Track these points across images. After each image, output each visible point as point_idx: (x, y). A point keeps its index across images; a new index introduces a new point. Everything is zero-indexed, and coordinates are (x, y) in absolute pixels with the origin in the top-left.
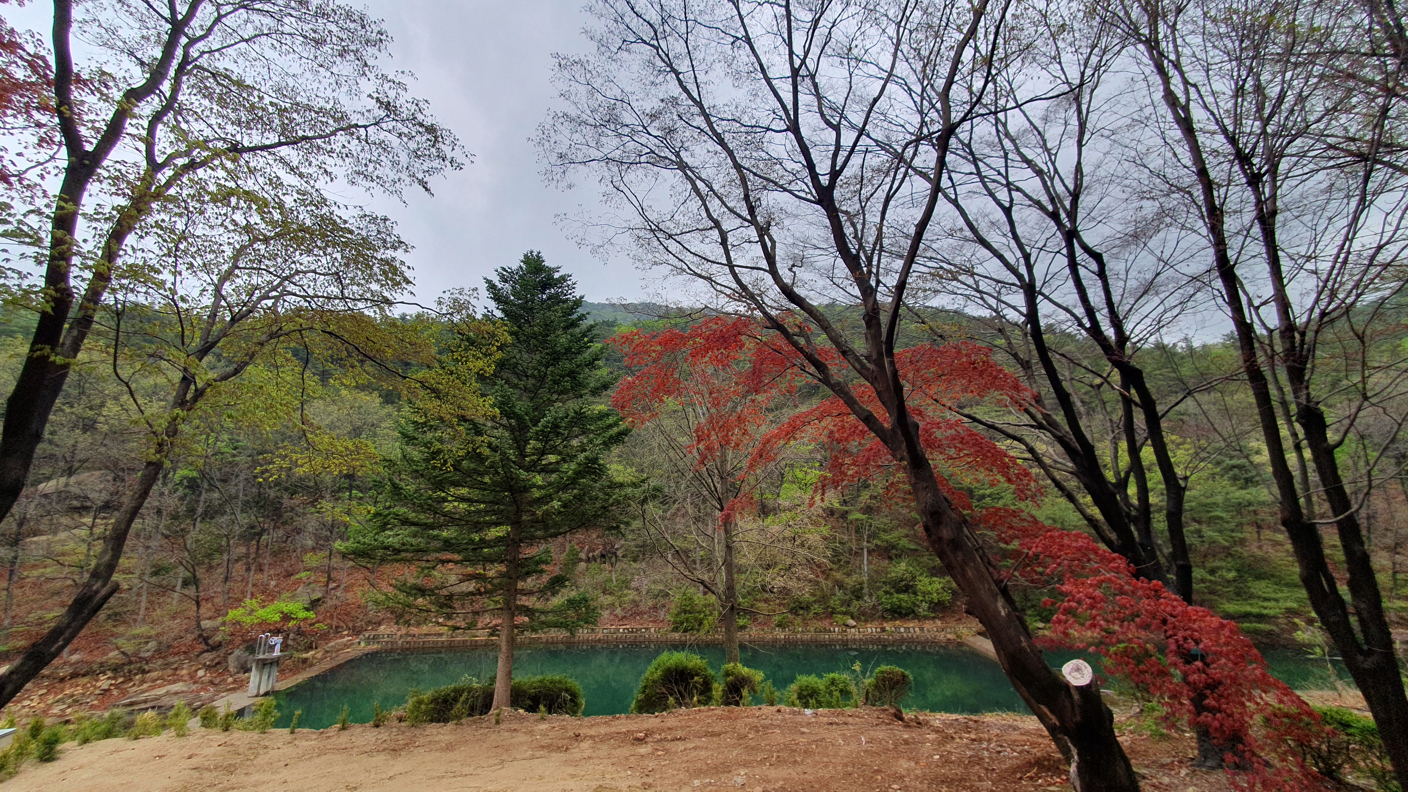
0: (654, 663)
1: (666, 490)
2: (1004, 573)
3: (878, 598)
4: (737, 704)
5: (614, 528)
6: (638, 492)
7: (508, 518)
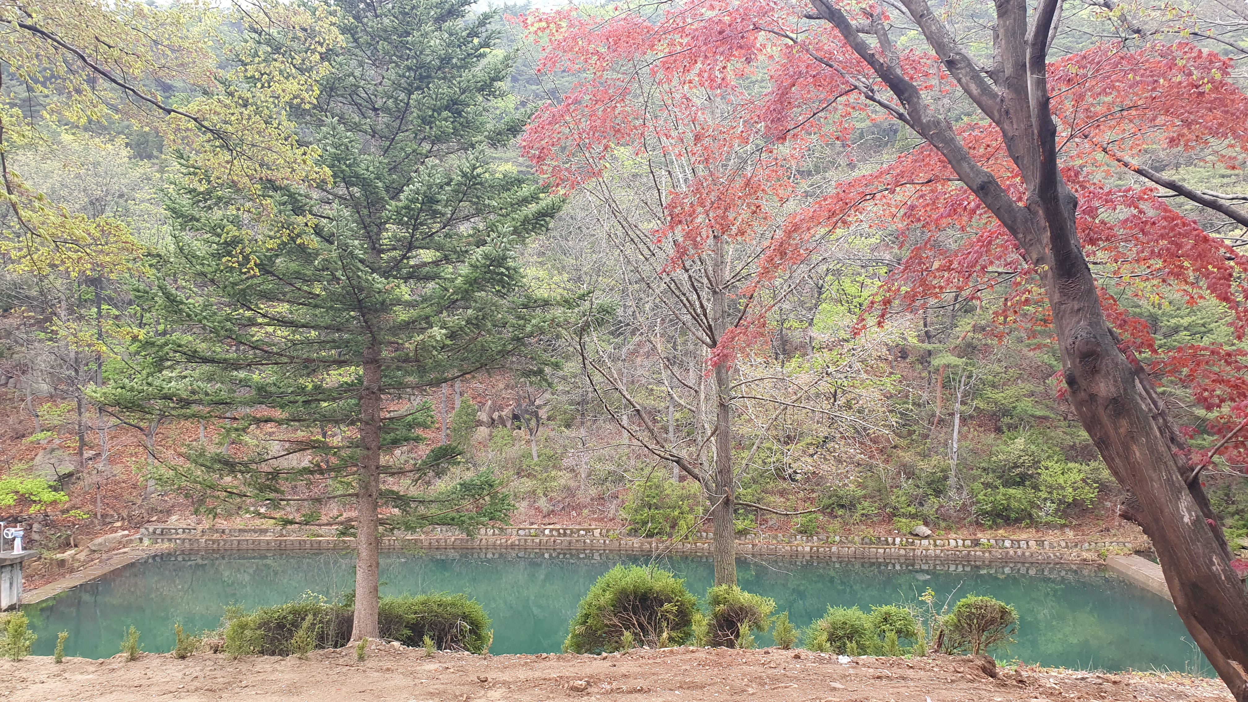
0: (601, 581)
1: (620, 312)
2: (1196, 458)
3: (972, 493)
4: (731, 645)
5: (535, 373)
6: (573, 315)
7: (359, 354)
